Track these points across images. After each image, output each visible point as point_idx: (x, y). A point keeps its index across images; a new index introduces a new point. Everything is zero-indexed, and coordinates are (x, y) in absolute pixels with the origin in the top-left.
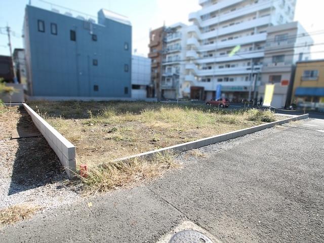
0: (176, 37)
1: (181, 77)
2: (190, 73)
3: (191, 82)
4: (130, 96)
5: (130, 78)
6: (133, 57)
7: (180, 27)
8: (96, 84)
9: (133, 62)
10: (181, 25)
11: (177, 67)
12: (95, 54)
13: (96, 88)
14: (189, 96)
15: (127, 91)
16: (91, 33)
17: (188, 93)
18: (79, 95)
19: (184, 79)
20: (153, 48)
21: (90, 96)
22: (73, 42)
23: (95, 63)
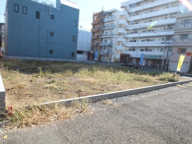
0: (111, 18)
1: (114, 46)
2: (120, 44)
3: (121, 50)
4: (75, 59)
5: (76, 46)
6: (79, 31)
7: (114, 12)
8: (52, 49)
9: (79, 34)
10: (115, 10)
11: (111, 40)
12: (52, 28)
13: (51, 52)
14: (119, 60)
15: (73, 55)
16: (51, 13)
17: (119, 59)
18: (39, 56)
19: (116, 48)
20: (95, 26)
21: (46, 57)
22: (38, 19)
23: (52, 34)
